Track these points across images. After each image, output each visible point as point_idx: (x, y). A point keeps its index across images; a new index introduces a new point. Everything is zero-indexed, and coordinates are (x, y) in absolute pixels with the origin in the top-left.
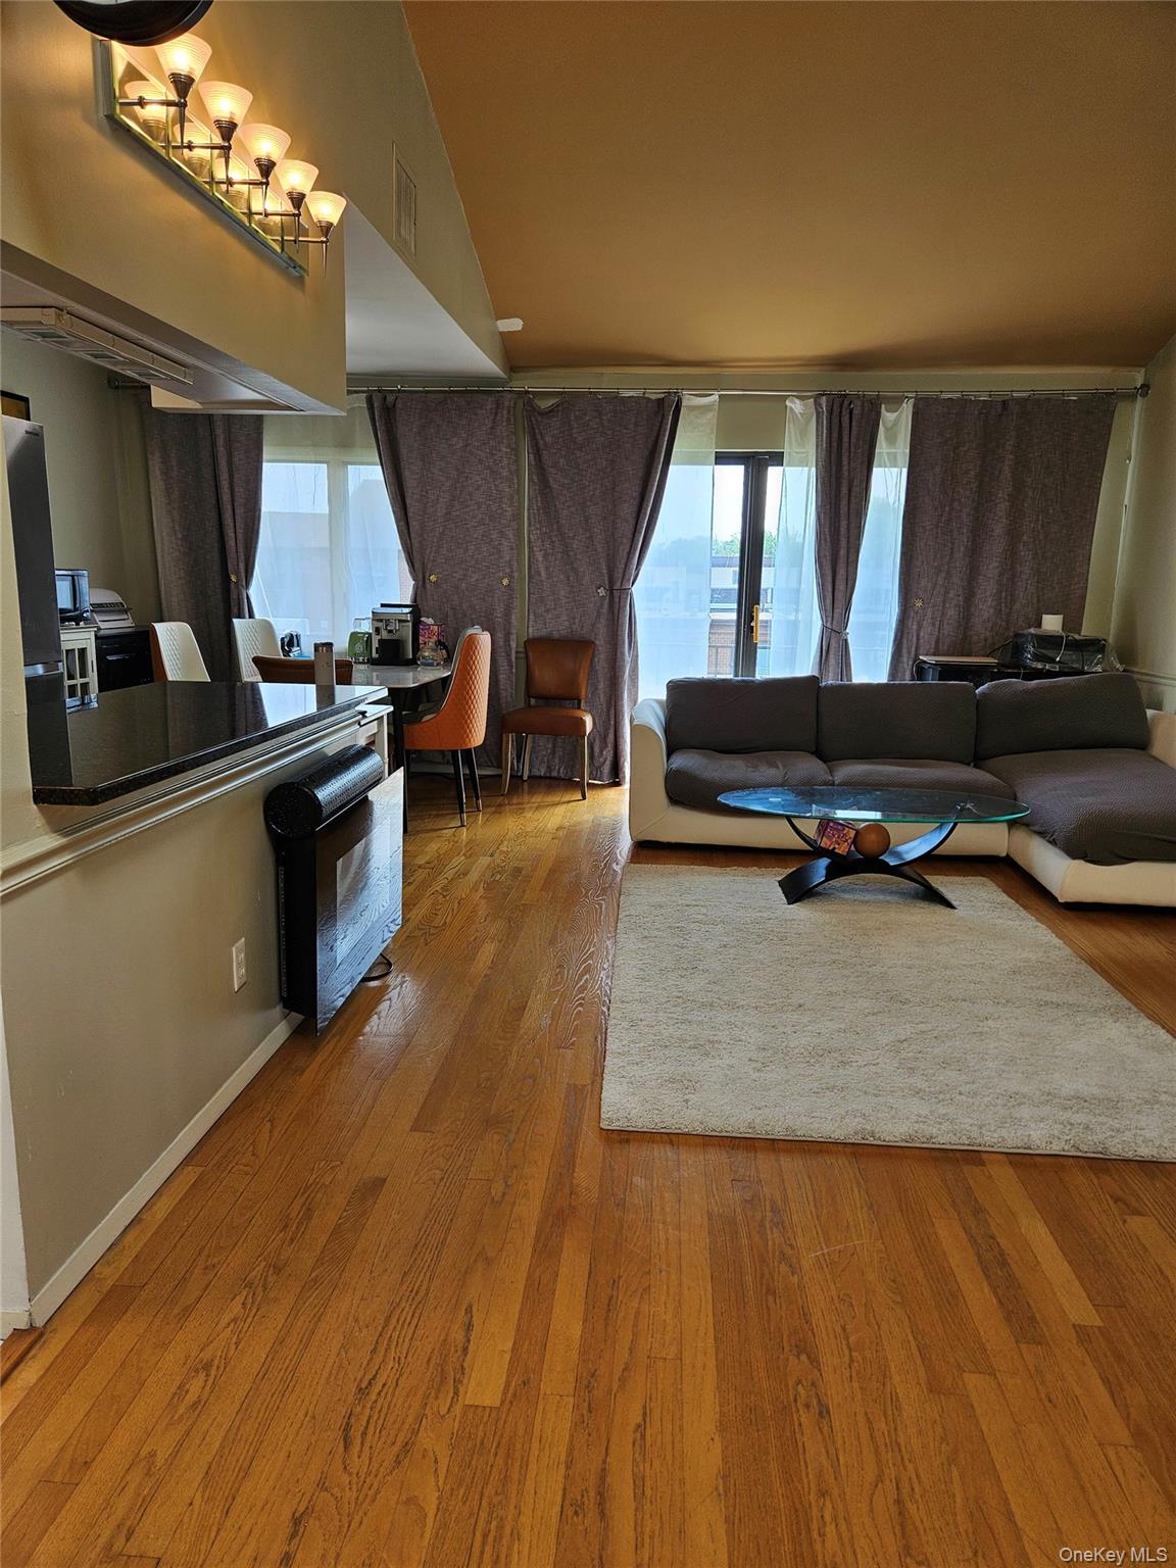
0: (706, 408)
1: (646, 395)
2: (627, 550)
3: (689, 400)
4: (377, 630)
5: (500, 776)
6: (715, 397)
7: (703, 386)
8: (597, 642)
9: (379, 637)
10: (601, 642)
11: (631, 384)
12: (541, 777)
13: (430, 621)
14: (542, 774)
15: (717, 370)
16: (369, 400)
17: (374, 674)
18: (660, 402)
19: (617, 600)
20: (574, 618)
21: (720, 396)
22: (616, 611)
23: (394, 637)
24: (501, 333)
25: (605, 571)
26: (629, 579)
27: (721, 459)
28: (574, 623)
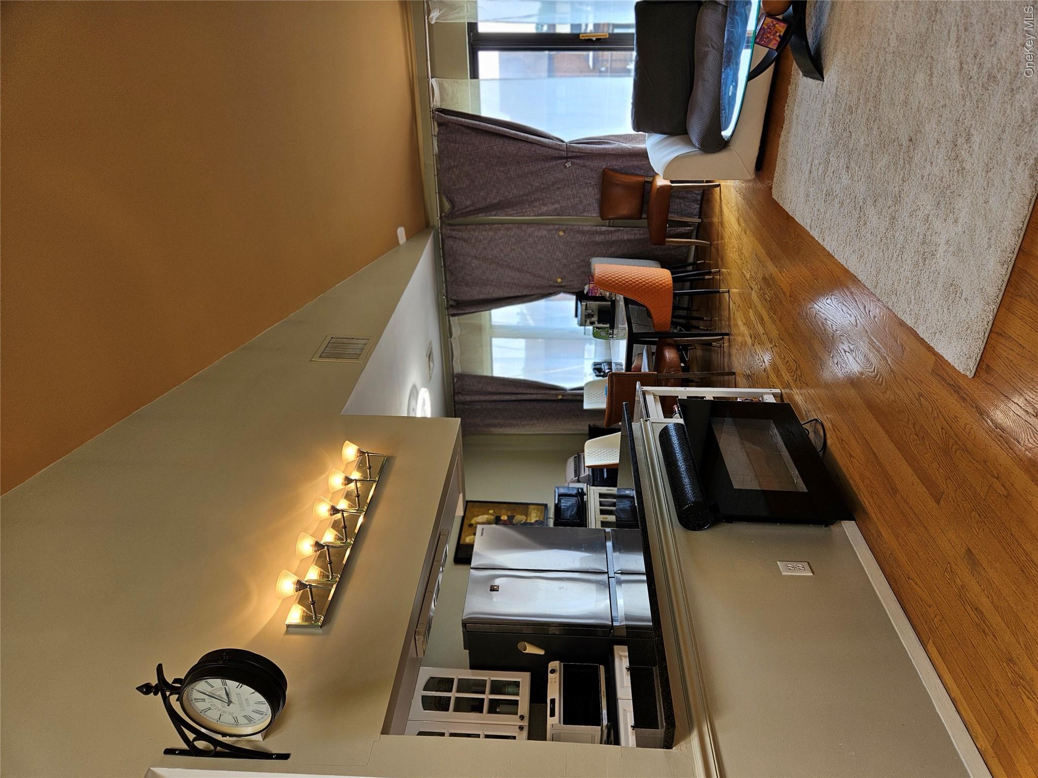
0: (441, 87)
1: (436, 134)
2: (539, 147)
3: (437, 102)
4: (592, 323)
5: (696, 246)
6: (433, 81)
7: (428, 92)
8: (604, 167)
9: (596, 323)
10: (604, 165)
11: (430, 147)
12: (701, 208)
13: (586, 287)
14: (698, 206)
15: (415, 80)
16: (453, 315)
17: (620, 326)
18: (439, 125)
19: (574, 154)
20: (587, 183)
21: (432, 77)
22: (582, 154)
23: (597, 313)
24: (407, 239)
25: (554, 163)
26: (559, 145)
27: (474, 74)
28: (590, 183)
